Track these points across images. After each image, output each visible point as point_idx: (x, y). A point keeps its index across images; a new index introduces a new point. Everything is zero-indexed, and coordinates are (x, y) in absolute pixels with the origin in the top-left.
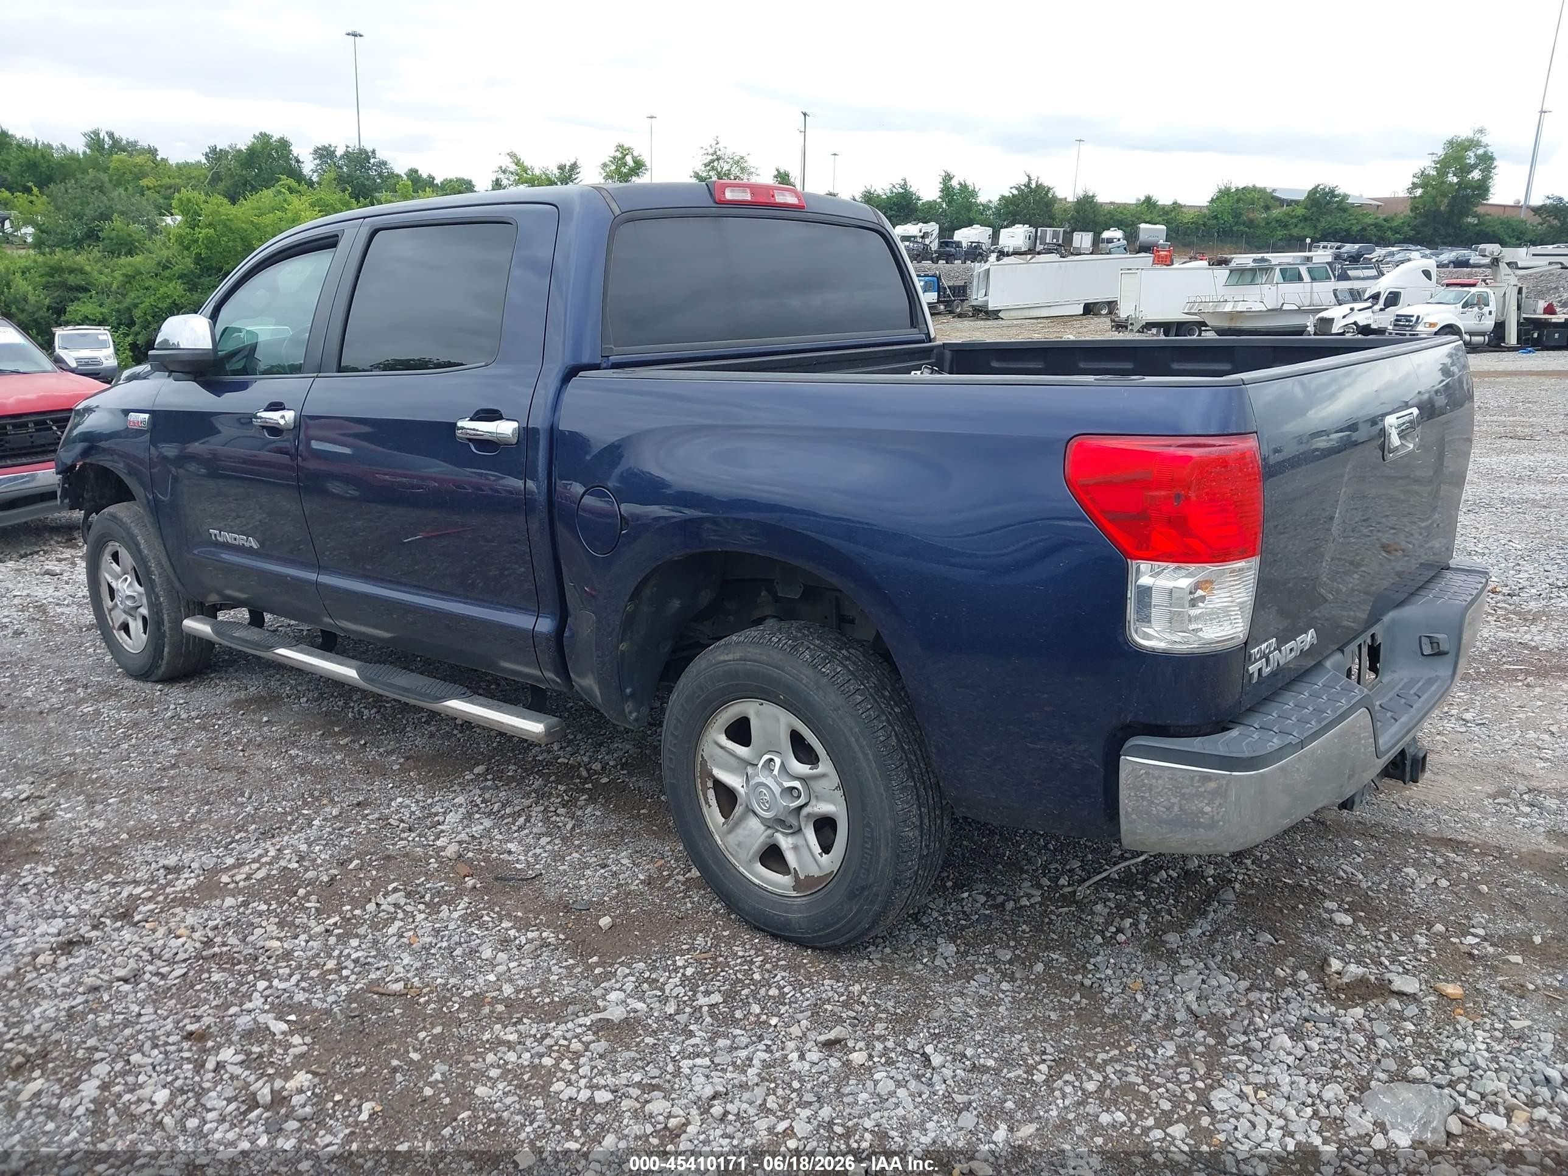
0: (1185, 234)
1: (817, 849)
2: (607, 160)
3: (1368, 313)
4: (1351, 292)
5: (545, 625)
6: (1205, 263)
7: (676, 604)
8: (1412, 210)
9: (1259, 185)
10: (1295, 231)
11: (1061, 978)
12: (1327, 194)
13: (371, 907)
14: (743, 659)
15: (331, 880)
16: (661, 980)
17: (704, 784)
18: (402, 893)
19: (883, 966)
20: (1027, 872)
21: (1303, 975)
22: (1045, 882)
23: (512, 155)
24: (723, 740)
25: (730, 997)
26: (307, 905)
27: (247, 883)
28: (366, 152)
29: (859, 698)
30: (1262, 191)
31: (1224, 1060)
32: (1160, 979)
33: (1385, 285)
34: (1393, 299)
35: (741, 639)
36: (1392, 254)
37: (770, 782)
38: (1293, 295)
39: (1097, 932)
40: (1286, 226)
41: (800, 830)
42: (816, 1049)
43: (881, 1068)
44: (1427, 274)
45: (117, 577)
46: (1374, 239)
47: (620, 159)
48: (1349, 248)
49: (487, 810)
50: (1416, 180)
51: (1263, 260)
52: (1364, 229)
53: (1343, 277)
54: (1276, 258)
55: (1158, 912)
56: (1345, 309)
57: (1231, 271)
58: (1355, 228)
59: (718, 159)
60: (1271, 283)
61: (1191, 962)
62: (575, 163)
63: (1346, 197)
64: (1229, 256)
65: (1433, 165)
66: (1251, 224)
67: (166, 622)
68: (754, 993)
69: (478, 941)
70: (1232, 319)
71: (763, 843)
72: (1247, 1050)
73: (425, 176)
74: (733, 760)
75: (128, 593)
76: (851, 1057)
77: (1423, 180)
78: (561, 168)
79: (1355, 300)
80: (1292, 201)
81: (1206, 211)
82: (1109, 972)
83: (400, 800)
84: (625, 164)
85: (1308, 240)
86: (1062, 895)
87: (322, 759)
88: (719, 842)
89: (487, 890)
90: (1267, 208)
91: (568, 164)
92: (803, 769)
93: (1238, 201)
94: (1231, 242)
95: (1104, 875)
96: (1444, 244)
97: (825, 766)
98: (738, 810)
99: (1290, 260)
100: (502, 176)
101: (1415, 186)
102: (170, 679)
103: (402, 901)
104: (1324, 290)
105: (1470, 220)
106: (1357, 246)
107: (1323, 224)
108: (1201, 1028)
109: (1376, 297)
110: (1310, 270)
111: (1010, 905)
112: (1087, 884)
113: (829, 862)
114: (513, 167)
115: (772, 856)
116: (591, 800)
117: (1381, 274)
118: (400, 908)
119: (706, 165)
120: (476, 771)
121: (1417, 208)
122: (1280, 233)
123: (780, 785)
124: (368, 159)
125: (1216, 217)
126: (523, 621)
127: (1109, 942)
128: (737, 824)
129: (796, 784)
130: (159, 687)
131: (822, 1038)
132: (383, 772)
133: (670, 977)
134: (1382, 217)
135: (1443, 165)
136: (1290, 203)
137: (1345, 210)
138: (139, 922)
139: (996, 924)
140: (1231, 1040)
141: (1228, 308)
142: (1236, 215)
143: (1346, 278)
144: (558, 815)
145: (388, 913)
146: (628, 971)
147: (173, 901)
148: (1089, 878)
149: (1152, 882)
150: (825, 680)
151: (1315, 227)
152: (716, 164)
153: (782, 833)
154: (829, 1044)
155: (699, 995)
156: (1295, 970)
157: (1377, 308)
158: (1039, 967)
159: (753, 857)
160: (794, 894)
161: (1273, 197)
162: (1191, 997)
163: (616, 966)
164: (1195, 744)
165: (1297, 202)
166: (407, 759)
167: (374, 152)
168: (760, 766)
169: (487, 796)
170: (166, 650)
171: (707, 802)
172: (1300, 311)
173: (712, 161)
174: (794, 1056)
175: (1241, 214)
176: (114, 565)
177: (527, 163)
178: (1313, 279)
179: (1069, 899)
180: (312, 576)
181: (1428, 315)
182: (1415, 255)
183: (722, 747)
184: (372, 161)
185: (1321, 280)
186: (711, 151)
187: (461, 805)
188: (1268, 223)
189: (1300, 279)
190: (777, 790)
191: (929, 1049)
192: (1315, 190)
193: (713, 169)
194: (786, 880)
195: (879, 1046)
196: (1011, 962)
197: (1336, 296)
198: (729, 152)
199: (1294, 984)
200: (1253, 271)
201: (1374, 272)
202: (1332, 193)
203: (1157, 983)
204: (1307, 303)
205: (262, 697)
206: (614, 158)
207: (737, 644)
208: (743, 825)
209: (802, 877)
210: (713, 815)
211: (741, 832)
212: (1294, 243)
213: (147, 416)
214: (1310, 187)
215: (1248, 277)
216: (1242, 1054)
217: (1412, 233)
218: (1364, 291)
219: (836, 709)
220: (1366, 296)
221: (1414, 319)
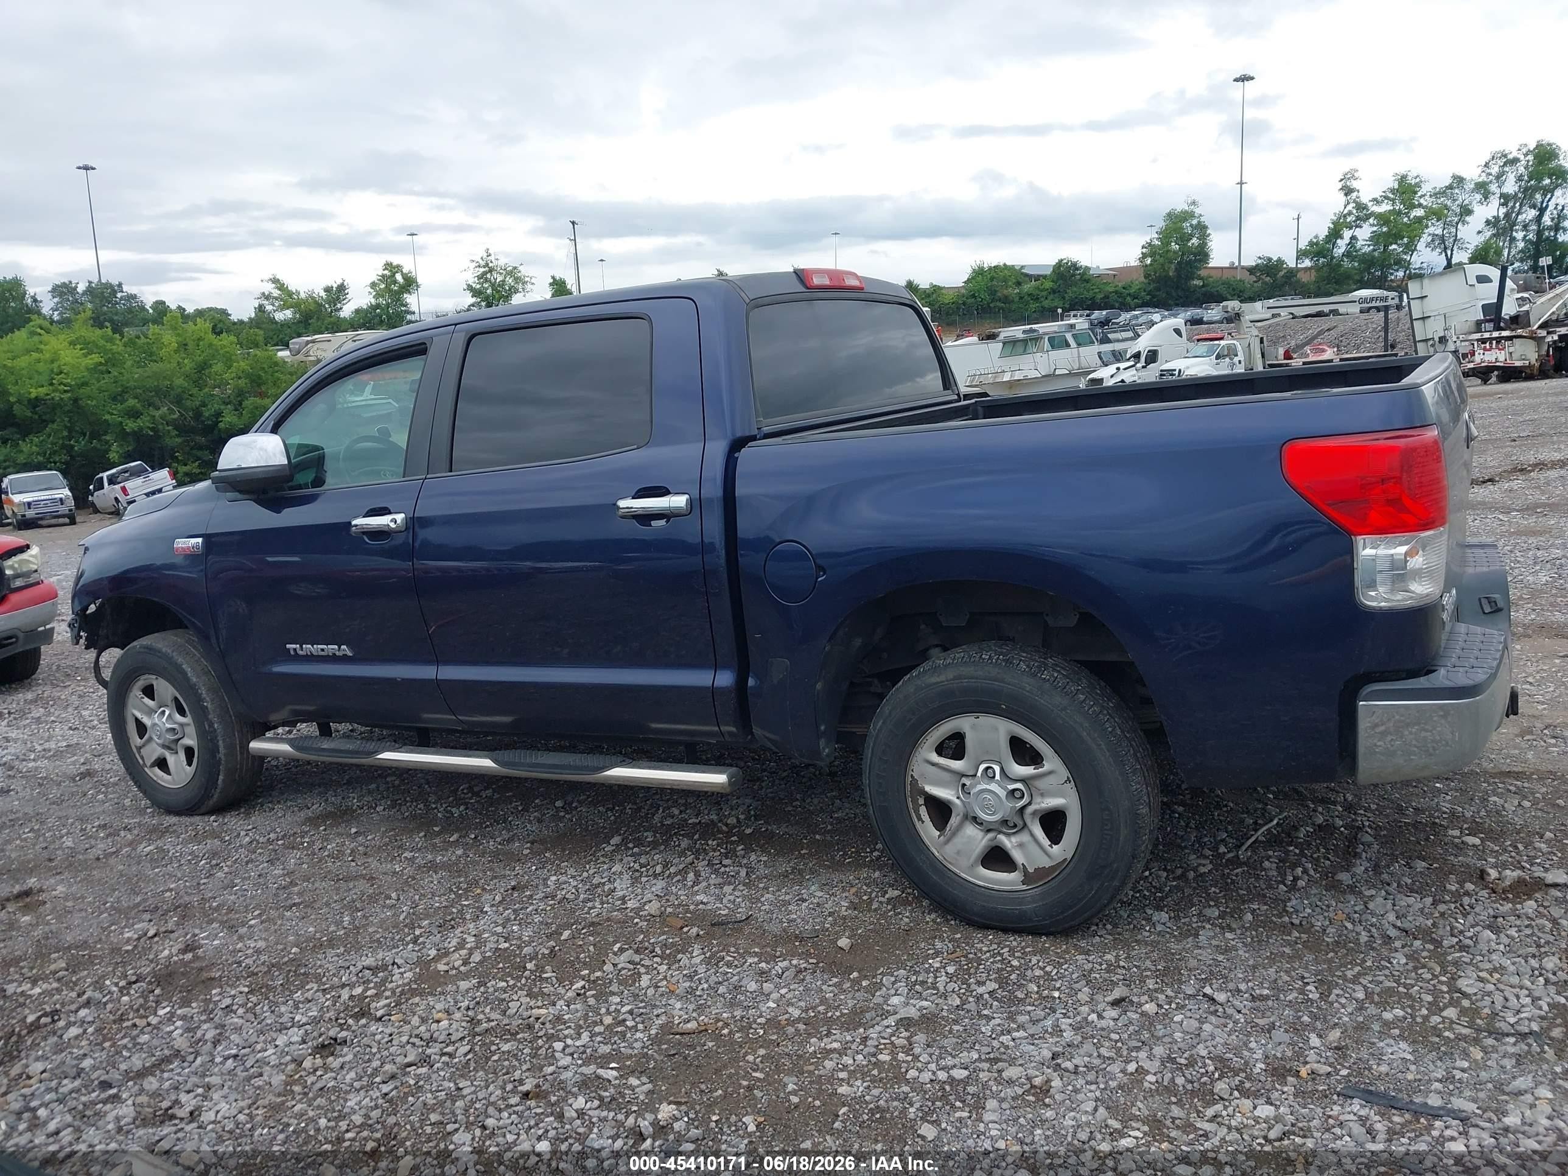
0: (948, 314)
1: (1045, 841)
2: (375, 278)
3: (1133, 371)
4: (1113, 352)
5: (725, 679)
6: (975, 339)
7: (858, 642)
8: (1145, 277)
9: (1009, 263)
10: (1046, 303)
11: (1271, 922)
12: (1070, 267)
13: (608, 967)
14: (959, 677)
15: (552, 951)
16: (930, 980)
17: (915, 802)
18: (631, 951)
19: (1115, 939)
20: (1186, 847)
21: (1469, 886)
22: (1208, 853)
23: (275, 281)
24: (935, 757)
25: (1003, 982)
26: (545, 975)
27: (468, 968)
28: (111, 286)
29: (1082, 697)
30: (1011, 268)
31: (1449, 958)
32: (1357, 908)
33: (1143, 344)
34: (1152, 357)
35: (949, 661)
36: (1136, 317)
37: (993, 787)
38: (1063, 360)
39: (1279, 883)
40: (1037, 299)
41: (1025, 825)
42: (1108, 1008)
43: (1176, 1012)
44: (1178, 332)
45: (150, 712)
46: (1117, 305)
47: (389, 277)
48: (1097, 314)
49: (650, 873)
50: (1144, 250)
51: (1032, 331)
52: (1106, 297)
53: (1105, 340)
54: (1042, 328)
55: (1318, 859)
56: (1112, 369)
57: (1004, 343)
58: (1100, 296)
59: (491, 270)
60: (1042, 351)
61: (1373, 892)
62: (342, 284)
63: (1087, 268)
64: (996, 331)
65: (1156, 236)
66: (1006, 300)
67: (221, 749)
68: (1022, 976)
69: (736, 978)
70: (1011, 388)
71: (985, 847)
72: (1463, 948)
73: (173, 307)
74: (946, 776)
75: (168, 726)
76: (1143, 1008)
77: (1151, 250)
78: (328, 290)
79: (1118, 361)
80: (1039, 276)
81: (964, 291)
82: (1309, 911)
83: (554, 878)
84: (395, 282)
85: (1060, 311)
86: (1227, 860)
87: (443, 856)
88: (936, 854)
89: (710, 935)
90: (1019, 284)
91: (335, 286)
92: (1027, 771)
93: (992, 279)
94: (990, 318)
95: (1253, 839)
96: (1177, 305)
97: (1052, 762)
98: (954, 821)
99: (1056, 329)
100: (266, 302)
101: (1144, 256)
102: (221, 809)
103: (637, 958)
104: (1090, 353)
105: (1196, 282)
106: (1104, 312)
107: (1070, 294)
108: (1415, 939)
109: (1137, 356)
110: (1075, 336)
111: (1191, 875)
112: (1244, 848)
113: (1061, 851)
114: (276, 293)
115: (997, 858)
116: (748, 849)
117: (1137, 336)
118: (637, 964)
119: (479, 277)
120: (612, 842)
121: (1150, 275)
122: (1033, 306)
123: (1005, 788)
124: (114, 293)
125: (973, 296)
126: (700, 678)
127: (1293, 888)
128: (954, 834)
129: (1019, 785)
130: (213, 818)
131: (1109, 999)
132: (515, 858)
133: (936, 977)
134: (1120, 285)
135: (1166, 235)
136: (1037, 278)
137: (1087, 281)
138: (383, 1016)
139: (1188, 891)
140: (1445, 943)
141: (1007, 378)
142: (992, 292)
143: (1109, 341)
144: (725, 866)
145: (629, 970)
146: (893, 979)
147: (402, 993)
148: (1243, 844)
149: (1297, 838)
150: (1047, 685)
151: (1064, 298)
152: (489, 276)
153: (1004, 834)
154: (1116, 1003)
155: (973, 987)
156: (1461, 883)
157: (1139, 365)
158: (1249, 917)
159: (976, 861)
160: (1024, 887)
161: (1022, 274)
162: (1391, 917)
163: (880, 977)
164: (1422, 682)
165: (1045, 277)
166: (532, 843)
167: (120, 285)
168: (979, 774)
169: (643, 860)
170: (221, 777)
171: (920, 819)
172: (1071, 374)
173: (485, 273)
174: (1093, 1017)
175: (996, 291)
176: (146, 700)
177: (292, 288)
178: (1079, 345)
179: (1236, 862)
180: (428, 672)
181: (1188, 368)
182: (1156, 317)
183: (933, 764)
184: (119, 295)
185: (1085, 345)
186: (482, 263)
187: (621, 873)
188: (1021, 298)
189: (1068, 345)
190: (1002, 793)
191: (1208, 990)
192: (1060, 264)
193: (486, 280)
194: (1013, 876)
195: (1162, 997)
196: (1220, 917)
197: (1101, 358)
198: (502, 262)
199: (1467, 894)
200: (1025, 341)
201: (1130, 334)
202: (1075, 266)
203: (1356, 912)
204: (1076, 366)
205: (331, 812)
206: (383, 276)
207: (946, 666)
208: (960, 834)
209: (1031, 870)
210: (928, 830)
211: (958, 841)
212: (1050, 315)
213: (200, 540)
214: (1053, 262)
215: (1020, 348)
216: (1460, 951)
217: (1148, 297)
218: (1126, 351)
219: (1064, 709)
220: (1128, 356)
221: (1177, 373)
